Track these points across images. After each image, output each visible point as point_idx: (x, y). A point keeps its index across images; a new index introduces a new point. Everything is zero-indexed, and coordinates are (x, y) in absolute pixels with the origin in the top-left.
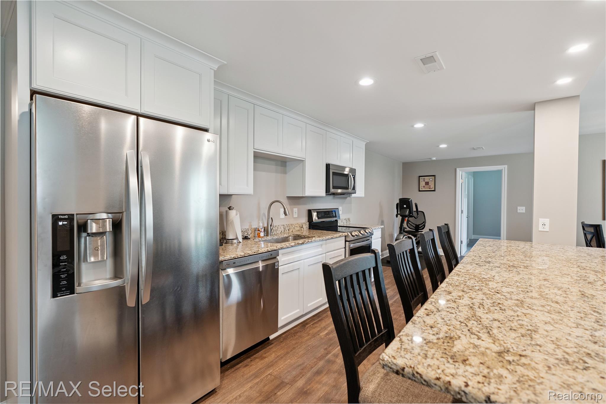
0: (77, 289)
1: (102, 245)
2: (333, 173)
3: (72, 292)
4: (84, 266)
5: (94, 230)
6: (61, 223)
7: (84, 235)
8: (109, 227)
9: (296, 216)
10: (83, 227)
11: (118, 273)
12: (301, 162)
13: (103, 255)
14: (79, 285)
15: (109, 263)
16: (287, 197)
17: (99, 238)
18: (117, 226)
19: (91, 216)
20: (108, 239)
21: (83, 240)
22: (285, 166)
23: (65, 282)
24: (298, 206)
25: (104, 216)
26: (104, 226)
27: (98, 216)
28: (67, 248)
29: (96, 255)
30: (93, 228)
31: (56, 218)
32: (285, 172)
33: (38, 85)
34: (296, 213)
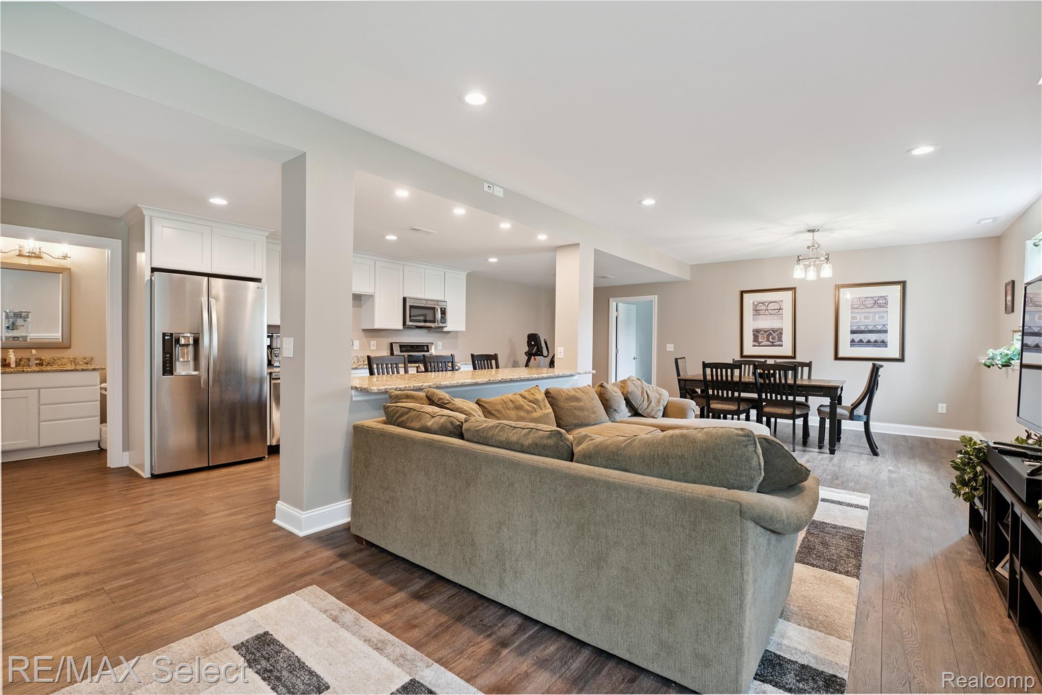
0: (175, 373)
1: (187, 352)
2: (410, 306)
3: (172, 374)
4: (177, 363)
5: (183, 343)
6: (166, 338)
7: (178, 346)
8: (191, 342)
9: (375, 349)
10: (178, 341)
11: (196, 368)
12: (371, 297)
13: (188, 357)
14: (175, 371)
15: (192, 363)
16: (363, 329)
17: (186, 348)
18: (196, 342)
19: (182, 335)
20: (191, 348)
21: (177, 349)
22: (360, 300)
23: (169, 369)
24: (376, 339)
25: (189, 335)
26: (189, 341)
27: (185, 335)
28: (170, 351)
29: (183, 358)
30: (183, 341)
31: (164, 334)
32: (360, 306)
33: (155, 265)
34: (374, 345)
